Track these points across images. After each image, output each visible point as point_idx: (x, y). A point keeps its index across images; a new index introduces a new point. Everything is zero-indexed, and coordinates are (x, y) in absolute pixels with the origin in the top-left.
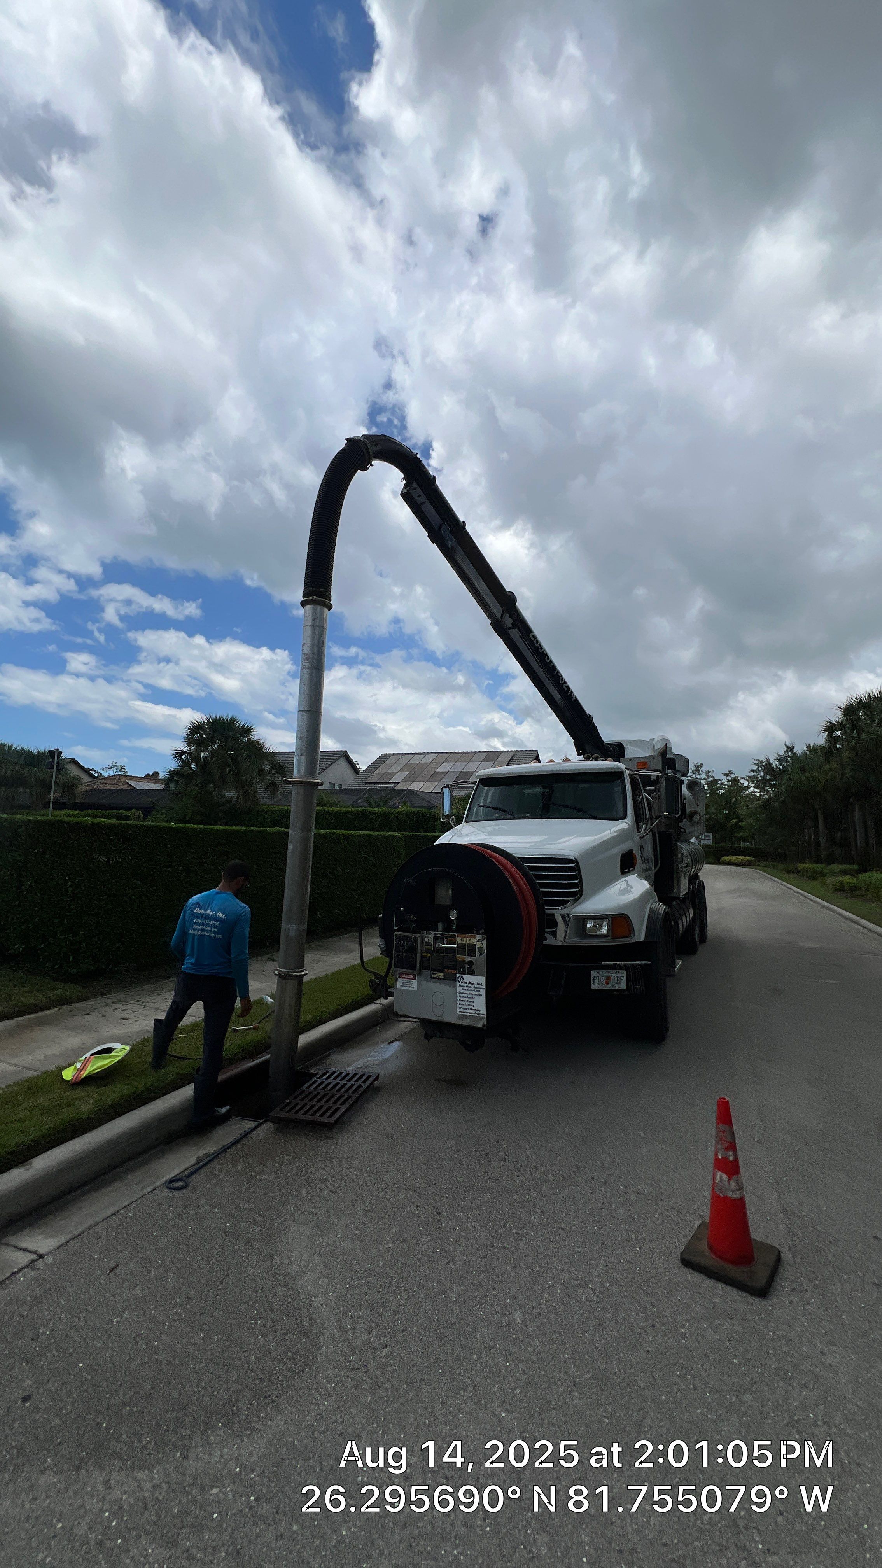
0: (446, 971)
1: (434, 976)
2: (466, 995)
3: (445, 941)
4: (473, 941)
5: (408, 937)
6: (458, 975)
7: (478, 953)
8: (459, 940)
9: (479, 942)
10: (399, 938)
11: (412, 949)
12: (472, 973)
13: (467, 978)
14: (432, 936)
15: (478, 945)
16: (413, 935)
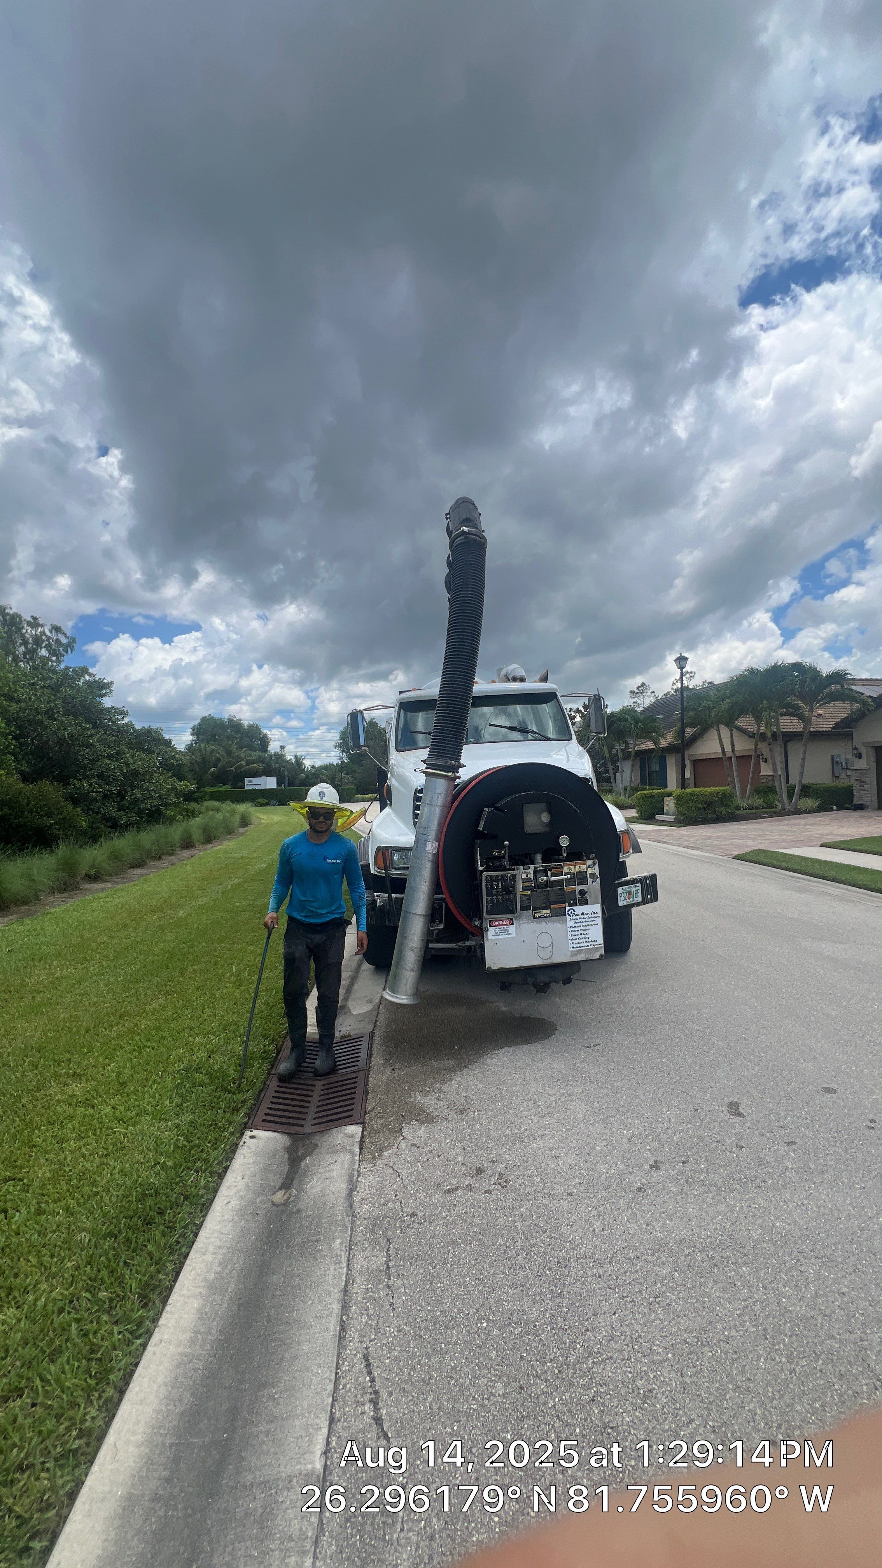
0: (552, 906)
1: (537, 915)
2: (579, 929)
3: (549, 873)
4: (584, 867)
5: (502, 876)
6: (567, 909)
7: (590, 880)
8: (566, 870)
9: (590, 867)
10: (491, 880)
11: (509, 889)
12: (585, 902)
13: (579, 909)
14: (531, 870)
15: (590, 871)
16: (509, 874)
